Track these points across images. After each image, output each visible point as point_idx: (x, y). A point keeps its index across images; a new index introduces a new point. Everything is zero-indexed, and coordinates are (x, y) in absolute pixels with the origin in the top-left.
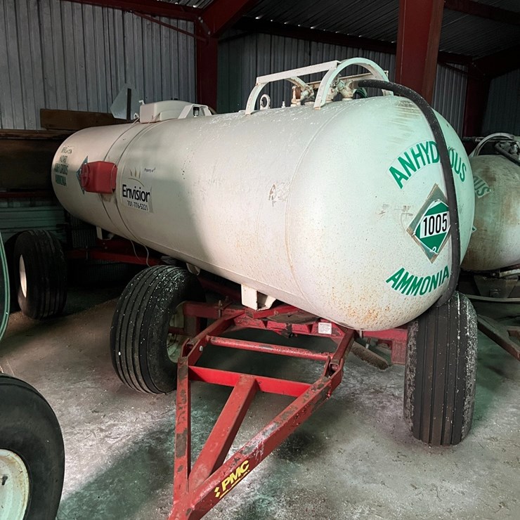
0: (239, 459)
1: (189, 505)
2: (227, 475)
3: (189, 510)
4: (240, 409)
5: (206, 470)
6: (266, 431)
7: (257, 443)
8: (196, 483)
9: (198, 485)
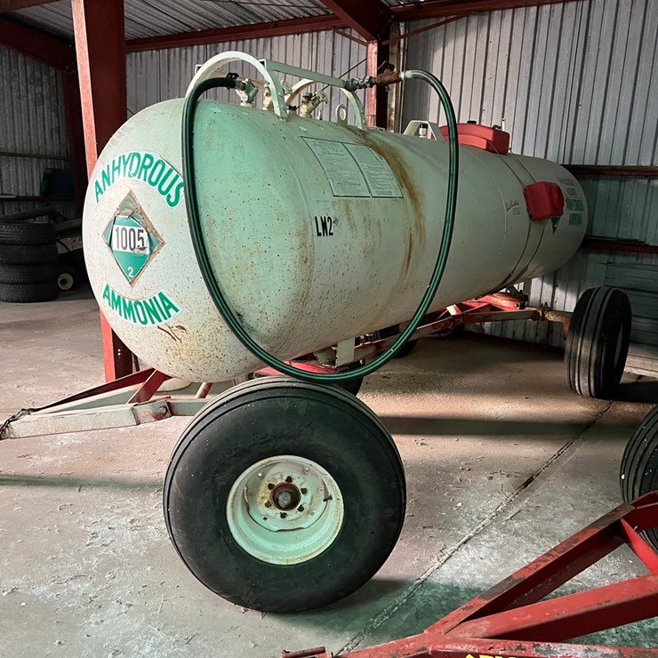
0: (525, 649)
1: (430, 644)
2: (492, 652)
3: (424, 649)
4: (604, 605)
5: (484, 630)
6: (595, 650)
7: (566, 652)
8: (461, 633)
9: (460, 636)
